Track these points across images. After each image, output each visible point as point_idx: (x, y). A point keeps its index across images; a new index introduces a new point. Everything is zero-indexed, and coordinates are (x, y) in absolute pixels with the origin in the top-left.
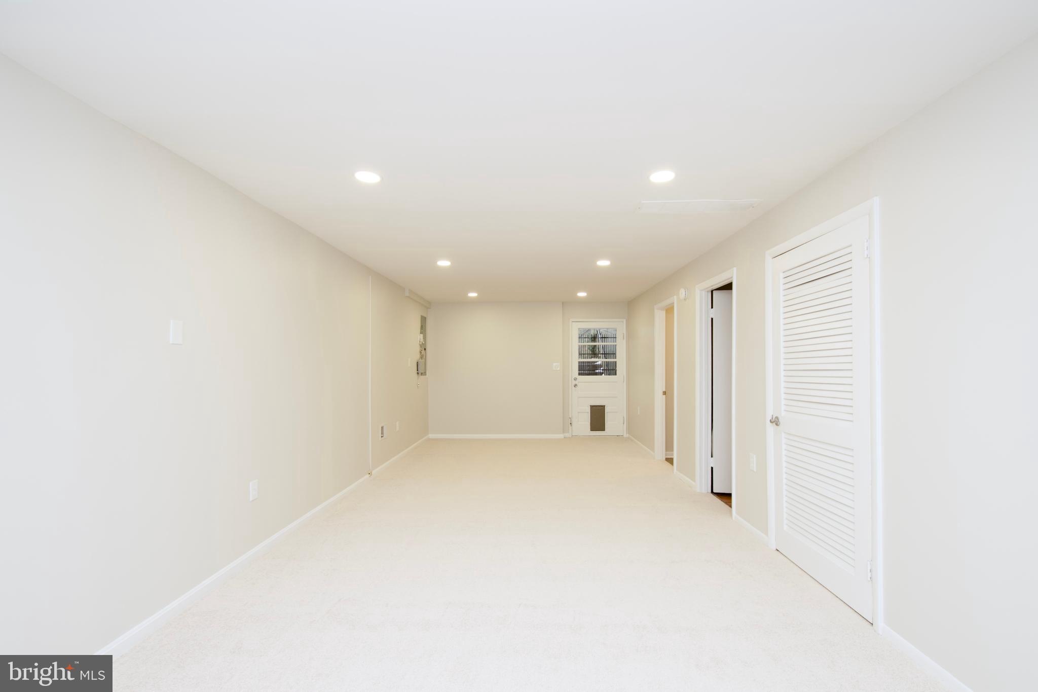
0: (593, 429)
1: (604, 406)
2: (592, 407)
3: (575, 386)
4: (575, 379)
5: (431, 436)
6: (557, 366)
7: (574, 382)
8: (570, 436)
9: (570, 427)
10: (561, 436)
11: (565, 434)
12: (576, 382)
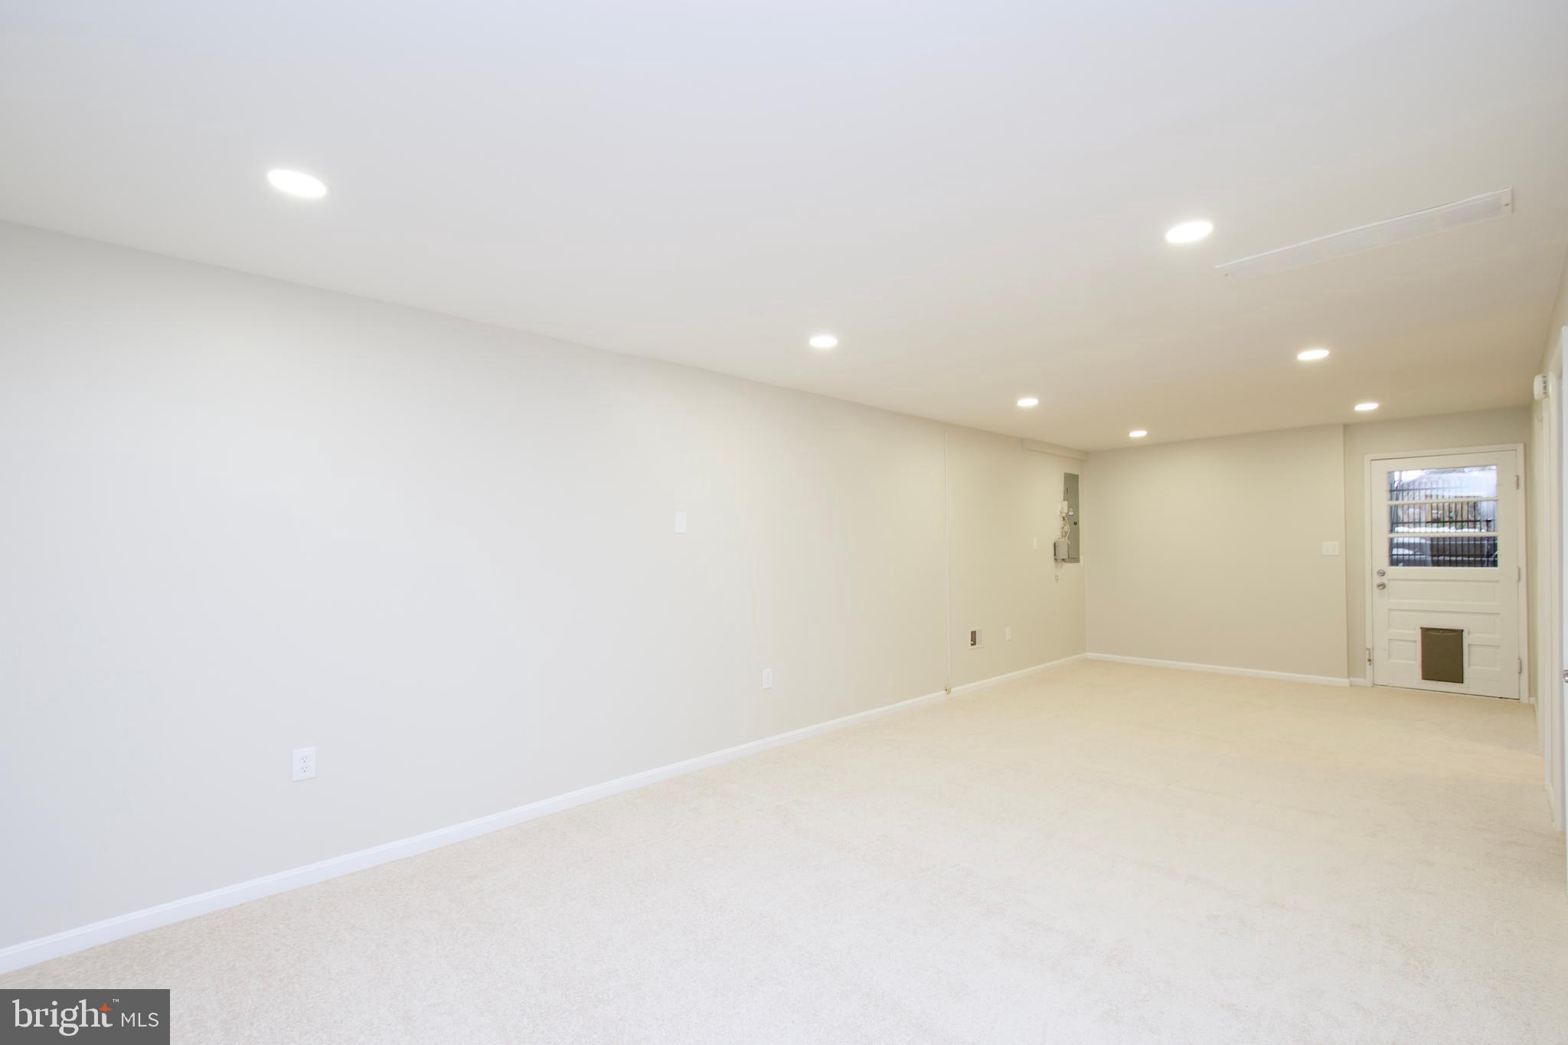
0: (1429, 673)
1: (1459, 633)
2: (1426, 632)
3: (1382, 586)
4: (1382, 574)
5: (1089, 655)
6: (1332, 547)
7: (1378, 580)
8: (1370, 684)
9: (1368, 666)
10: (1345, 681)
11: (1352, 679)
12: (1384, 580)
